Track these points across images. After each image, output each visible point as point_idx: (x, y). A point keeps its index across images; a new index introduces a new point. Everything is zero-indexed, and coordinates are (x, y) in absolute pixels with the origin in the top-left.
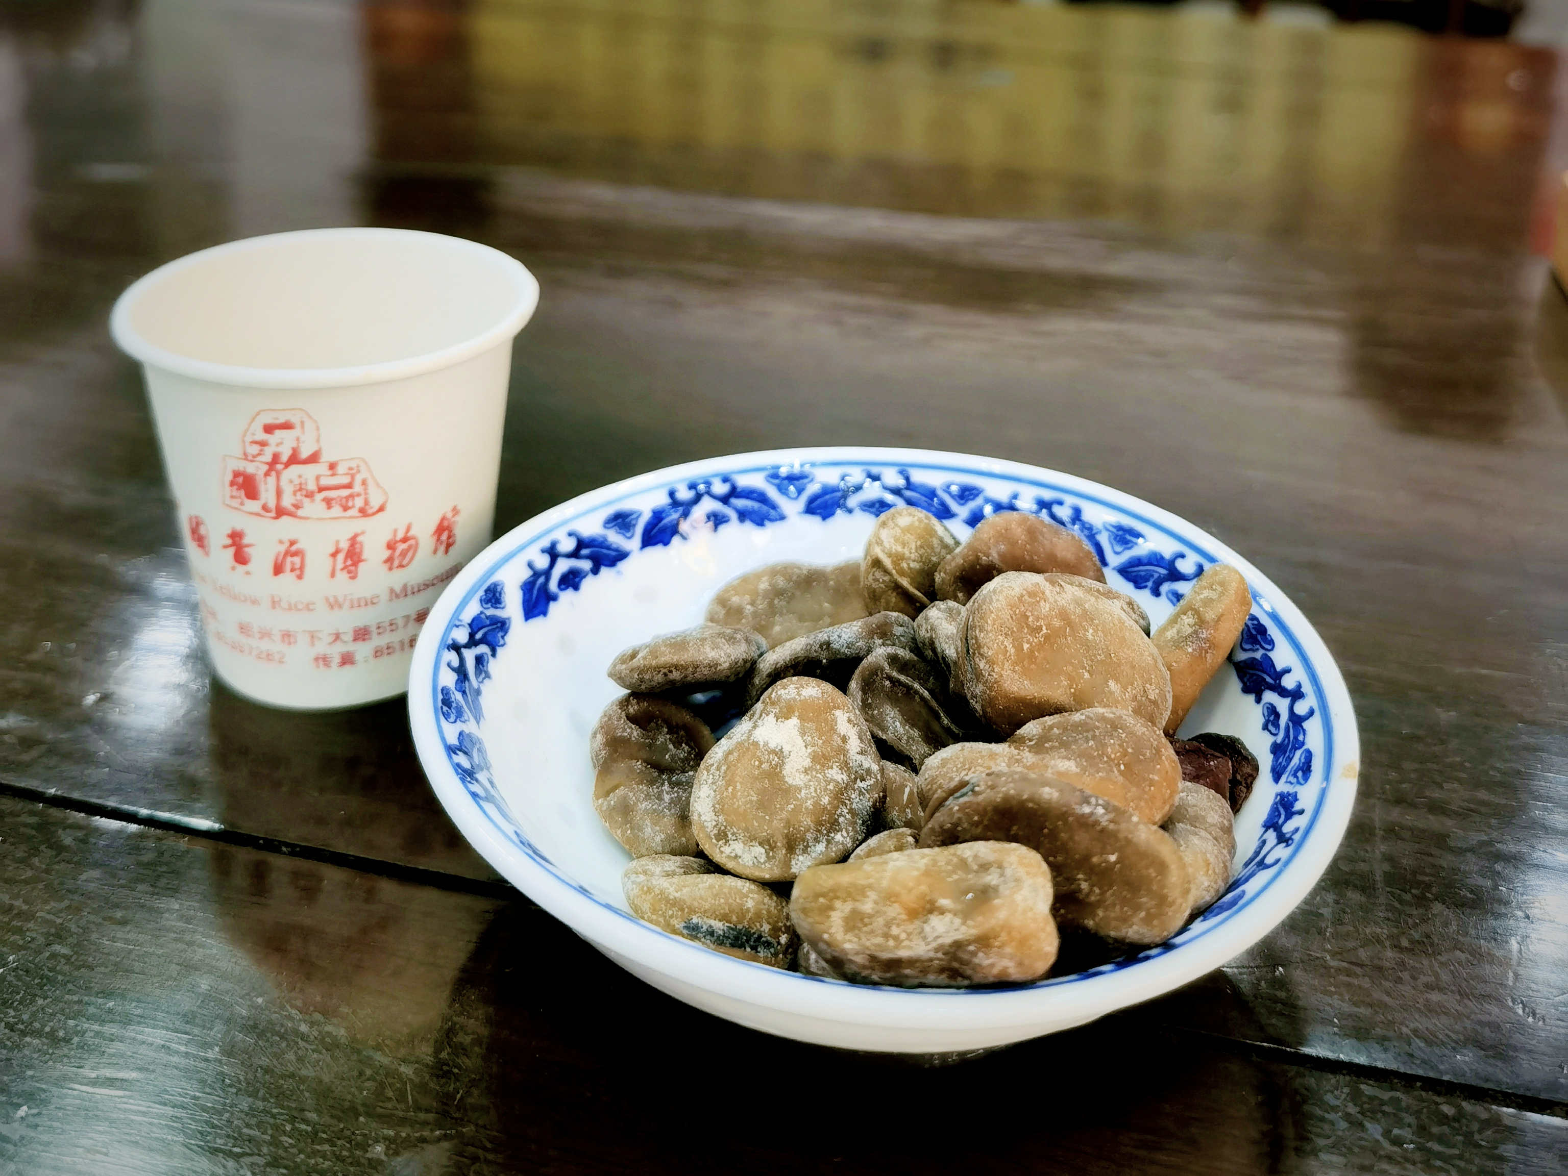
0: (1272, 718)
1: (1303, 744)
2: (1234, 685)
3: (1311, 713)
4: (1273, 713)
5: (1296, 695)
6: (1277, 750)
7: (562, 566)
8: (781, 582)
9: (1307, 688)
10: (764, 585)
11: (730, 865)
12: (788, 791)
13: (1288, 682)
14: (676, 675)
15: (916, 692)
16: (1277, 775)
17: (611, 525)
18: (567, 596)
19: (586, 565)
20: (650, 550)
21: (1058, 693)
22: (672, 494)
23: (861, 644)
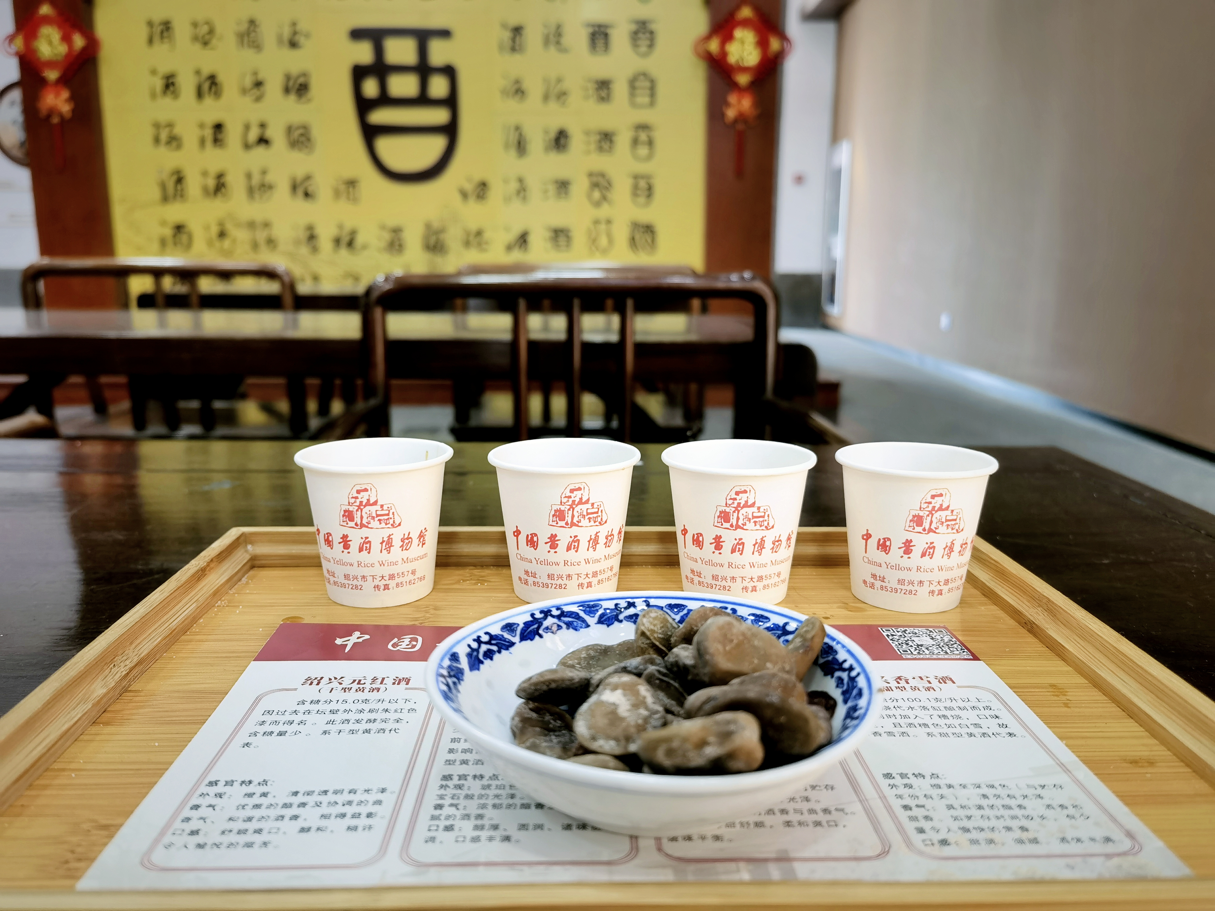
0: (840, 682)
1: (856, 686)
2: (819, 673)
3: (858, 674)
4: (840, 681)
5: (851, 669)
6: (844, 693)
7: (484, 648)
8: (592, 653)
9: (855, 665)
10: (584, 655)
11: (599, 750)
12: (622, 719)
13: (846, 665)
14: (553, 685)
15: (672, 685)
16: (845, 701)
17: (505, 630)
18: (487, 662)
19: (495, 648)
20: (524, 642)
21: (745, 667)
22: (532, 615)
23: (641, 667)
